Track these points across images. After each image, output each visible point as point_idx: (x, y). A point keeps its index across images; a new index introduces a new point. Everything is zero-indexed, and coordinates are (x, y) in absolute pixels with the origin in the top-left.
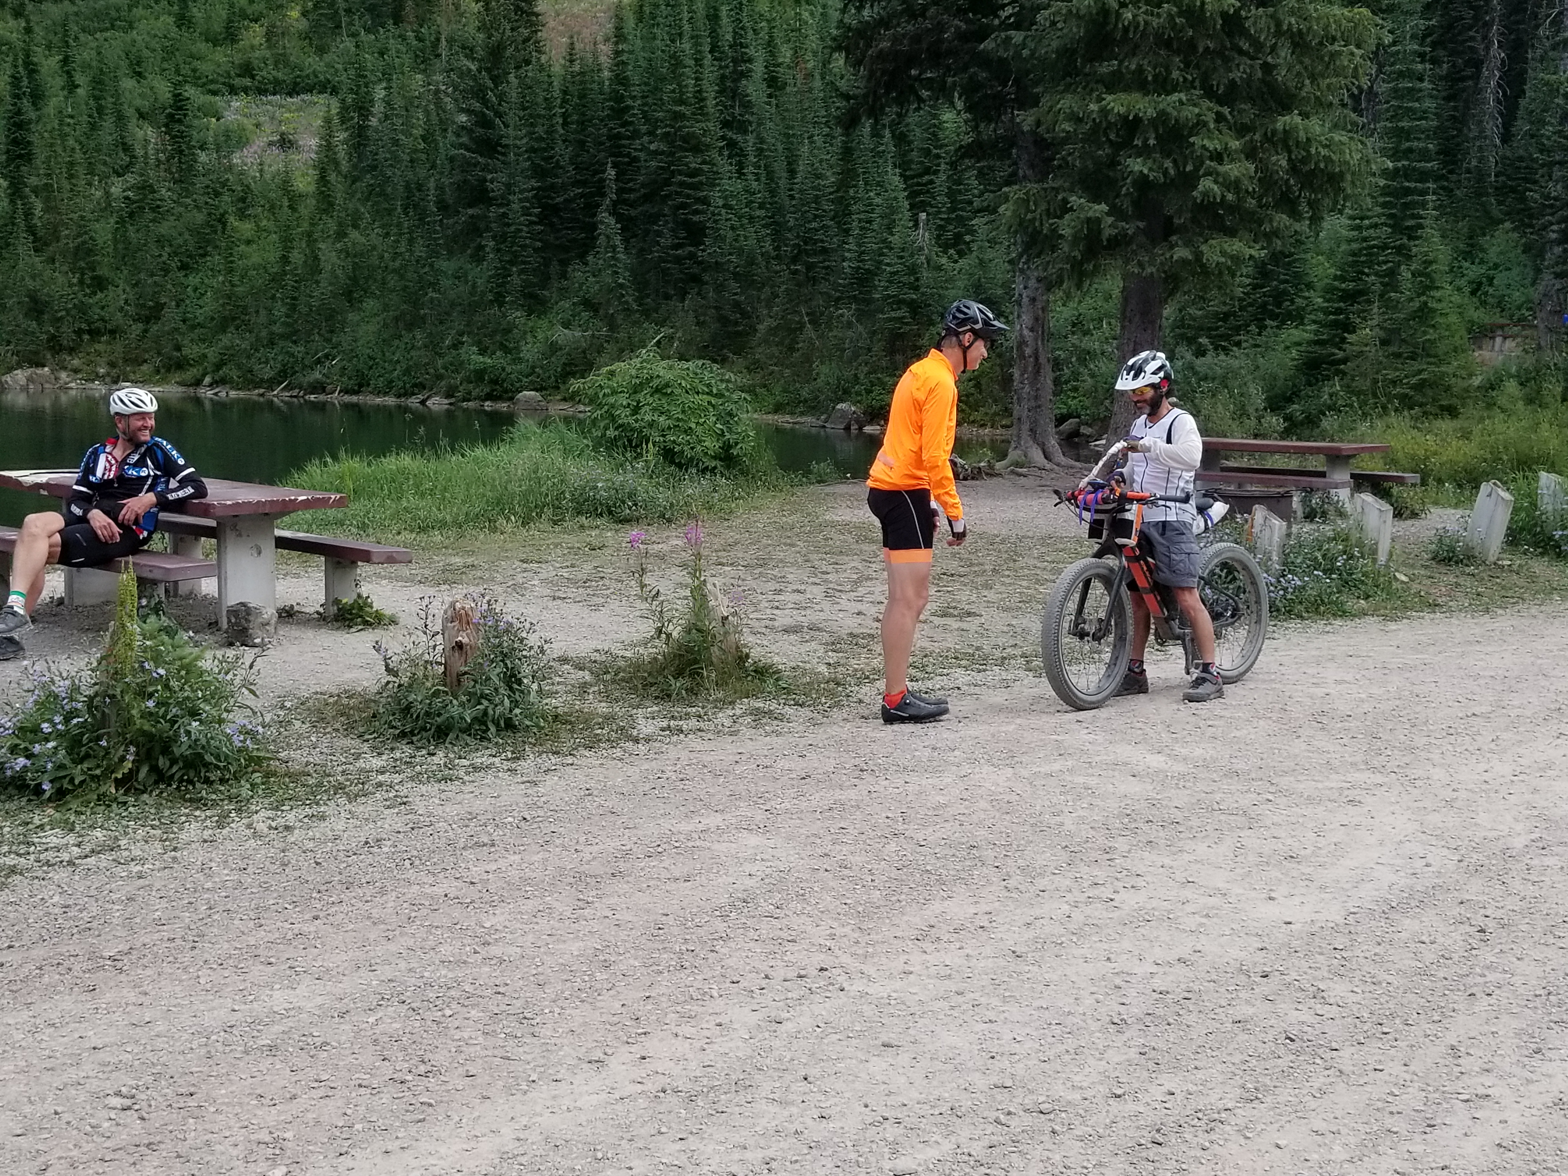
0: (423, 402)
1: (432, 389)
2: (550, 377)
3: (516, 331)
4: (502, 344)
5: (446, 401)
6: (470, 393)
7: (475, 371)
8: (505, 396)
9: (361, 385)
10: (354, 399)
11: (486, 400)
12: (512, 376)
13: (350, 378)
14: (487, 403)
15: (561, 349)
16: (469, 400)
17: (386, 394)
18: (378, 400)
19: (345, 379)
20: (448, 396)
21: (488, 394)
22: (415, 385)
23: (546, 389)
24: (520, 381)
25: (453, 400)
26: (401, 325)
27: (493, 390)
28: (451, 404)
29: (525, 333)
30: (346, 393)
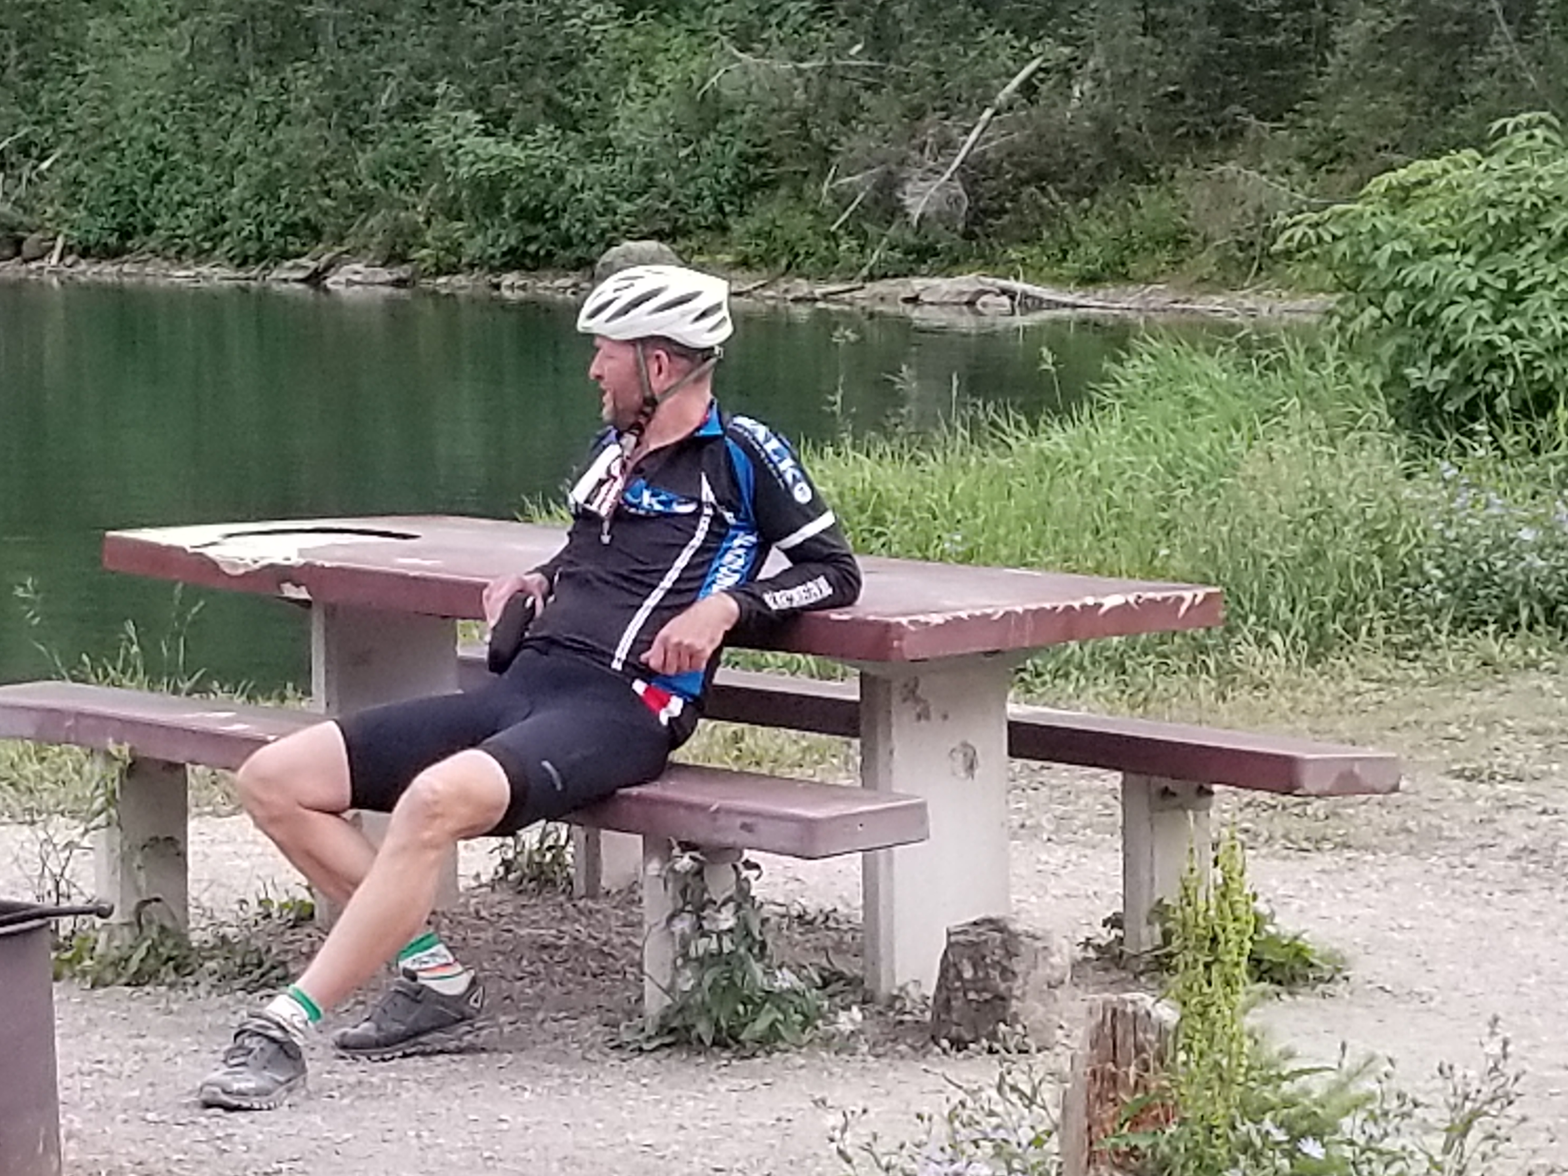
0: (315, 279)
1: (340, 239)
2: (699, 197)
3: (592, 61)
4: (549, 101)
5: (385, 275)
6: (456, 248)
7: (475, 183)
8: (563, 255)
9: (126, 234)
10: (108, 271)
11: (507, 267)
12: (586, 195)
13: (92, 212)
14: (508, 279)
15: (731, 112)
16: (453, 270)
17: (202, 256)
18: (180, 275)
19: (80, 214)
20: (393, 259)
21: (512, 251)
22: (290, 229)
23: (687, 234)
24: (609, 210)
25: (402, 272)
26: (245, 51)
27: (528, 240)
28: (399, 283)
29: (622, 67)
30: (85, 253)
